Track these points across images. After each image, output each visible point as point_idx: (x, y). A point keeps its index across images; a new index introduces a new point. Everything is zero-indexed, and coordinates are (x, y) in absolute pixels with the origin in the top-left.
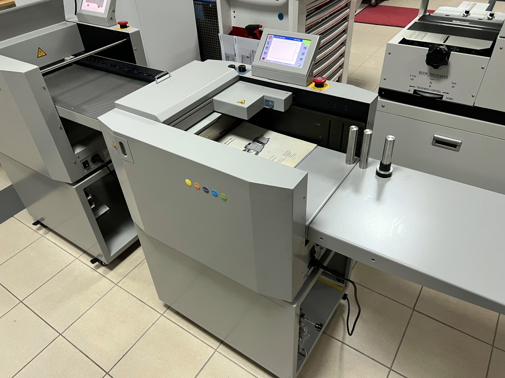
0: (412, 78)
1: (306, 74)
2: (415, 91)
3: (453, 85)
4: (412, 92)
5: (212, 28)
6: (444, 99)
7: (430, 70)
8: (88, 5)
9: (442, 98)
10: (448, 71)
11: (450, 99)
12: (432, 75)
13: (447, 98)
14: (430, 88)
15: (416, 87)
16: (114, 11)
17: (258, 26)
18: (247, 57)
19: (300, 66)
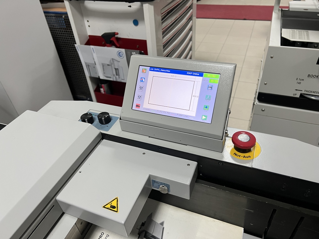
0: (299, 81)
4: (298, 96)
15: (303, 91)
17: (114, 34)
18: (108, 65)
19: (206, 118)
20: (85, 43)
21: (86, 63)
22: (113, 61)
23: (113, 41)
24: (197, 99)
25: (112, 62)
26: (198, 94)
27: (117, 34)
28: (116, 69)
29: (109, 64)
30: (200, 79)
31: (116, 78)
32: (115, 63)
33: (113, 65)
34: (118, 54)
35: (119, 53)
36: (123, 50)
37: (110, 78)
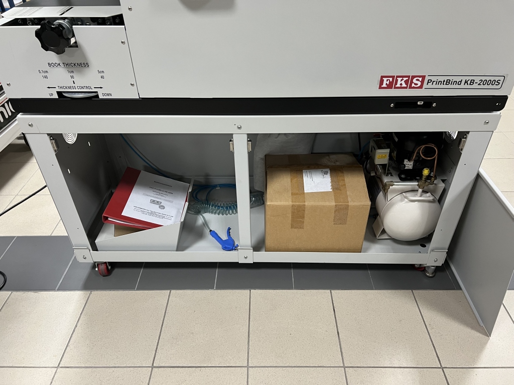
0: (44, 74)
2: (59, 93)
3: (102, 74)
4: (56, 96)
6: (101, 97)
7: (61, 59)
9: (97, 96)
10: (83, 55)
11: (108, 95)
12: (67, 65)
13: (104, 95)
15: (57, 87)
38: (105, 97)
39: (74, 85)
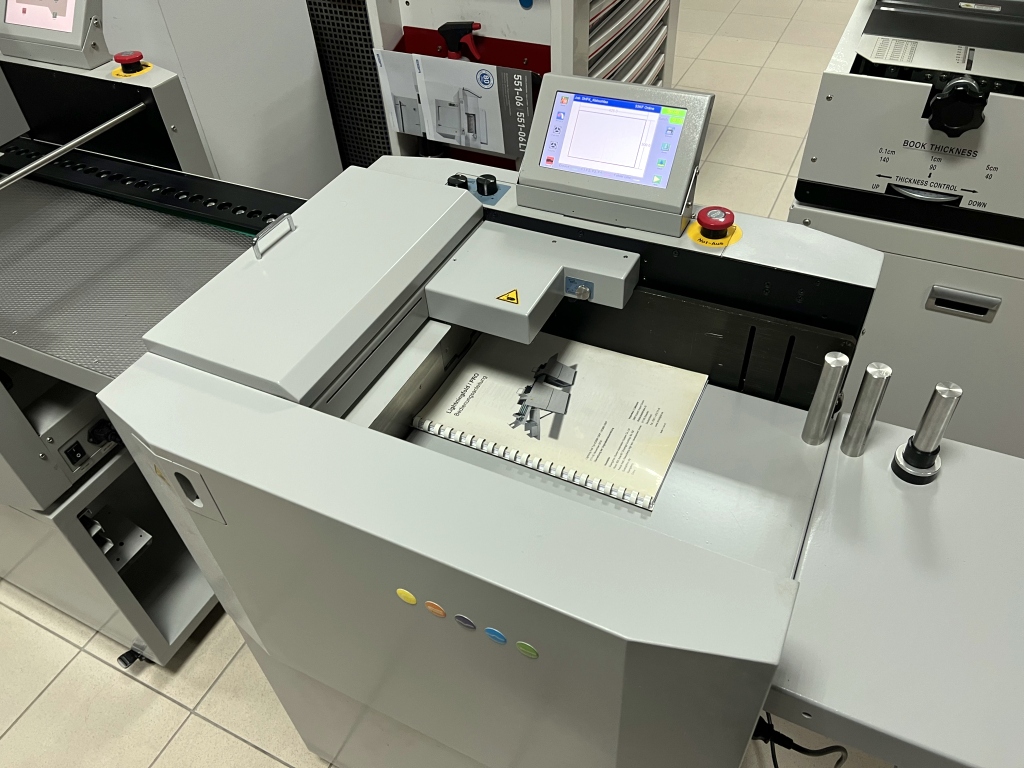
0: (885, 155)
1: (680, 206)
2: (890, 187)
3: (989, 172)
4: (882, 190)
5: (351, 29)
6: (963, 204)
7: (933, 138)
8: (24, 11)
9: (958, 202)
10: (978, 141)
11: (979, 204)
12: (937, 150)
13: (971, 202)
14: (930, 180)
15: (894, 178)
16: (99, 25)
17: (470, 27)
18: (451, 105)
19: (659, 181)
20: (393, 47)
21: (395, 98)
22: (464, 94)
23: (465, 45)
24: (647, 150)
25: (461, 96)
26: (650, 141)
27: (479, 27)
28: (468, 115)
29: (453, 102)
30: (656, 116)
31: (467, 138)
32: (470, 99)
33: (462, 105)
34: (479, 77)
35: (482, 75)
36: (492, 69)
37: (453, 137)
38: (971, 207)
39: (927, 179)
